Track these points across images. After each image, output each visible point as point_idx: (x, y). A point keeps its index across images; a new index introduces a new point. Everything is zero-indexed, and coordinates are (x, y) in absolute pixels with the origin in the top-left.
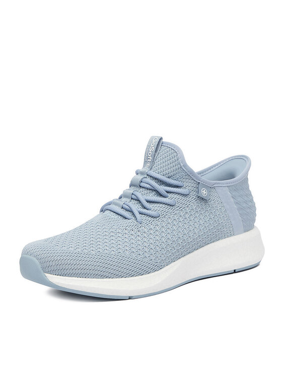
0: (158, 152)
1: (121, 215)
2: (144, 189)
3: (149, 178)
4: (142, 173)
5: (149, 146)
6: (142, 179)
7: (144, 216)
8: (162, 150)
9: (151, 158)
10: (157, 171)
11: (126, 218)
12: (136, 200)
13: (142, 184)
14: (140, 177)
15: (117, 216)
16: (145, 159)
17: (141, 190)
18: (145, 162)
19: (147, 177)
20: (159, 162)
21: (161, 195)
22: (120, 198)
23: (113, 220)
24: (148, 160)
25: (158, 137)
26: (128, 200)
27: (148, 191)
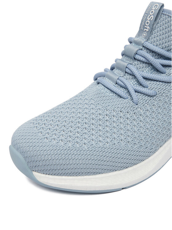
0: (157, 21)
1: (116, 93)
2: (138, 62)
3: (145, 50)
4: (137, 43)
5: (146, 14)
6: (138, 50)
7: (140, 94)
8: (162, 19)
9: (148, 27)
10: (155, 44)
11: (121, 97)
12: (130, 75)
13: (137, 57)
14: (135, 48)
15: (112, 94)
16: (140, 27)
17: (136, 62)
18: (141, 31)
19: (143, 49)
20: (158, 34)
21: (157, 71)
22: (112, 69)
23: (107, 98)
24: (145, 29)
25: (159, 3)
26: (122, 74)
27: (144, 65)
